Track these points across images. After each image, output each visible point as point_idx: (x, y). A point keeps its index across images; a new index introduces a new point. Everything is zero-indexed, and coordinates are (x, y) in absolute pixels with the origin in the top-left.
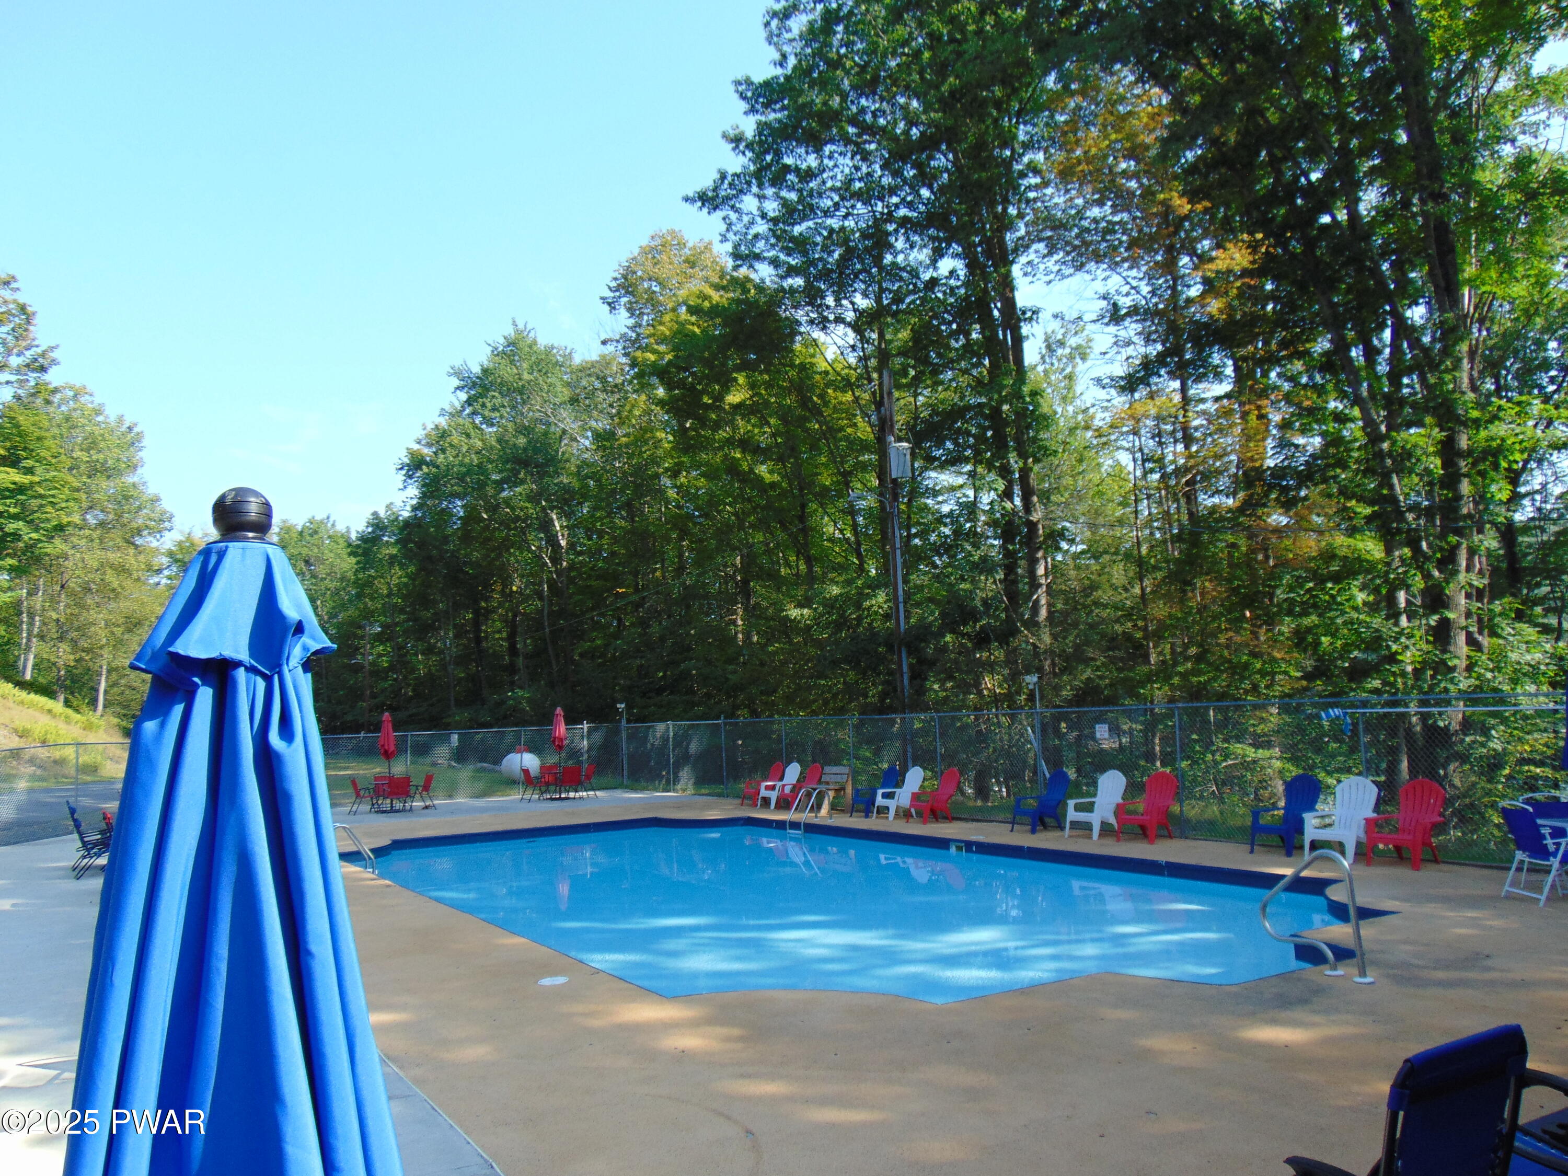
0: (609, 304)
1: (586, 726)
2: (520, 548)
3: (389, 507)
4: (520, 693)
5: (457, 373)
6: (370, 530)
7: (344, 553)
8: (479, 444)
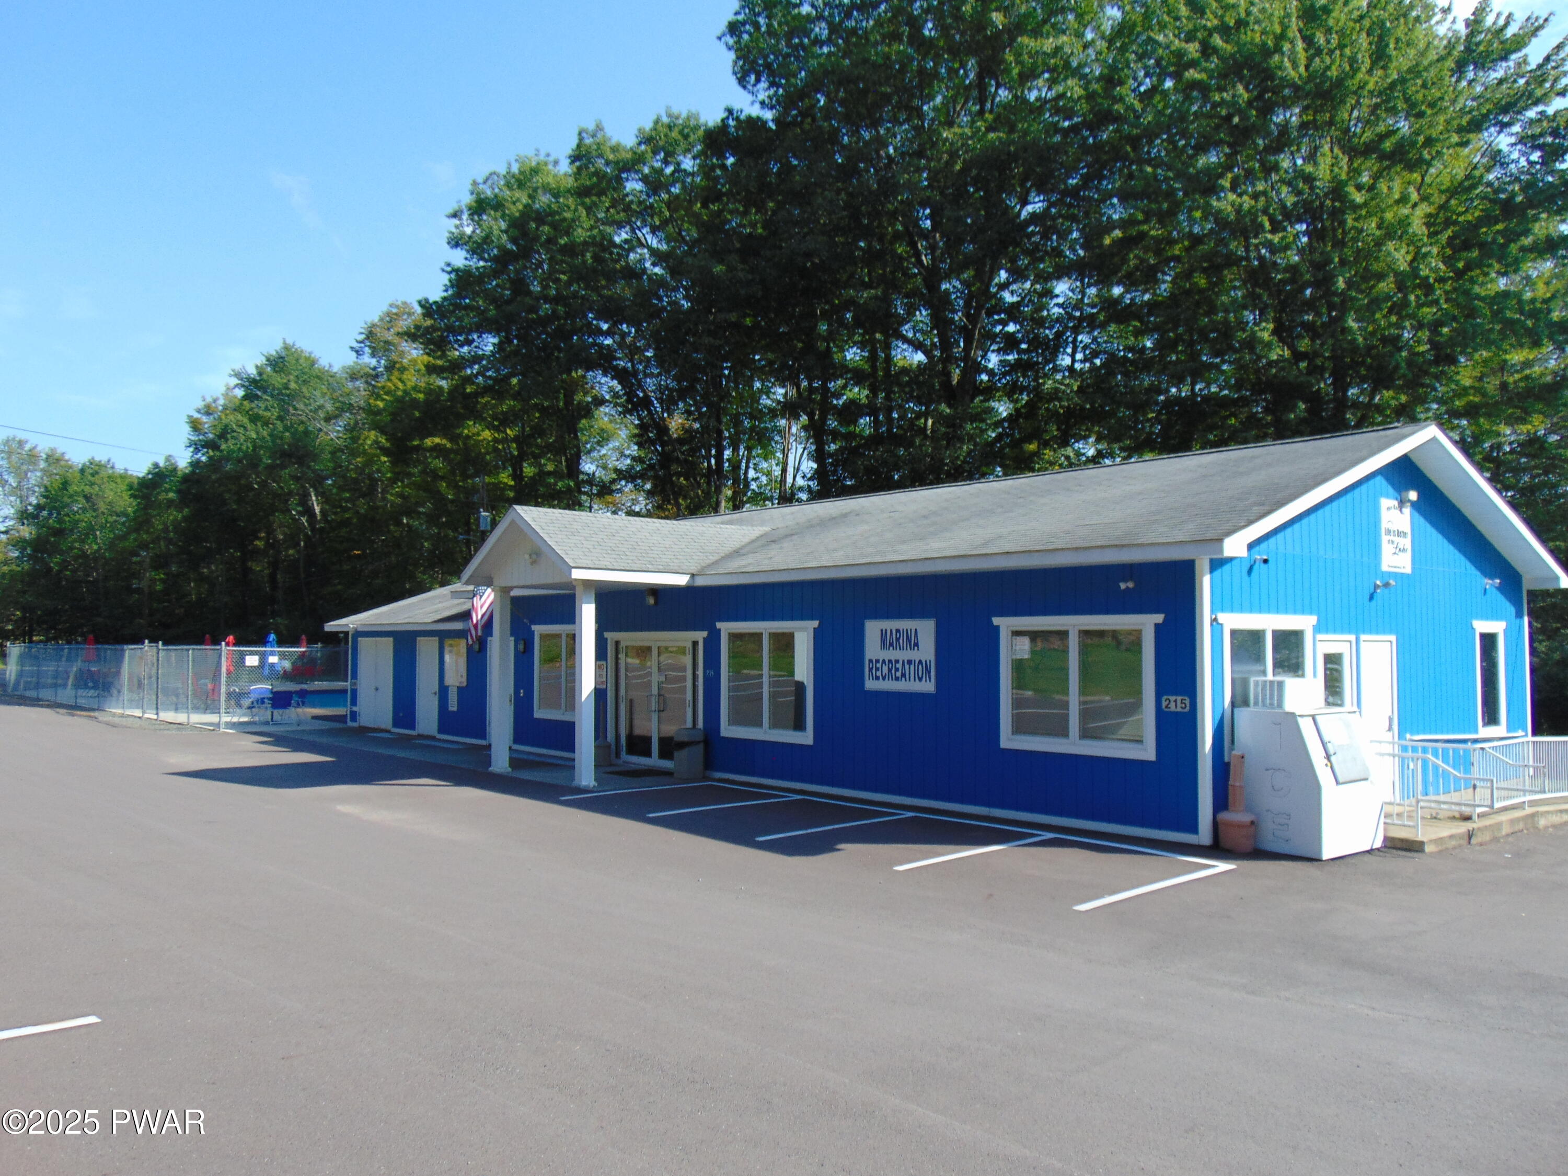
0: (357, 352)
1: (320, 645)
2: (283, 512)
3: (168, 458)
4: (279, 620)
5: (237, 375)
6: (150, 476)
7: (126, 496)
8: (254, 436)
